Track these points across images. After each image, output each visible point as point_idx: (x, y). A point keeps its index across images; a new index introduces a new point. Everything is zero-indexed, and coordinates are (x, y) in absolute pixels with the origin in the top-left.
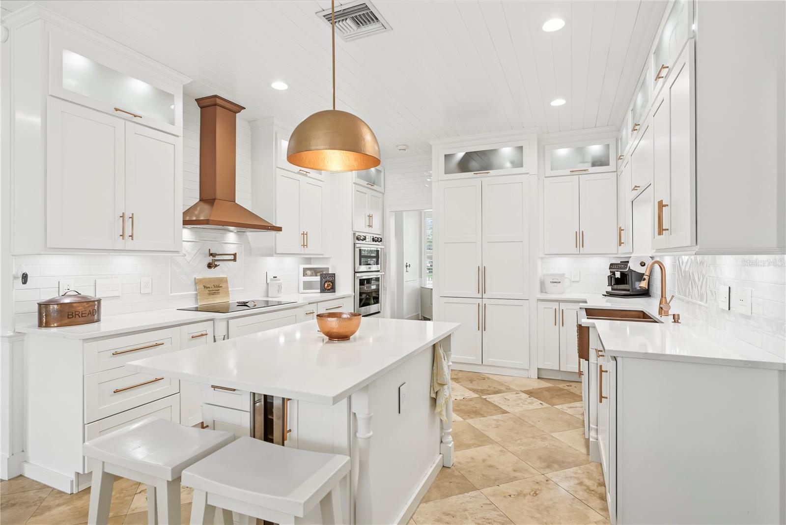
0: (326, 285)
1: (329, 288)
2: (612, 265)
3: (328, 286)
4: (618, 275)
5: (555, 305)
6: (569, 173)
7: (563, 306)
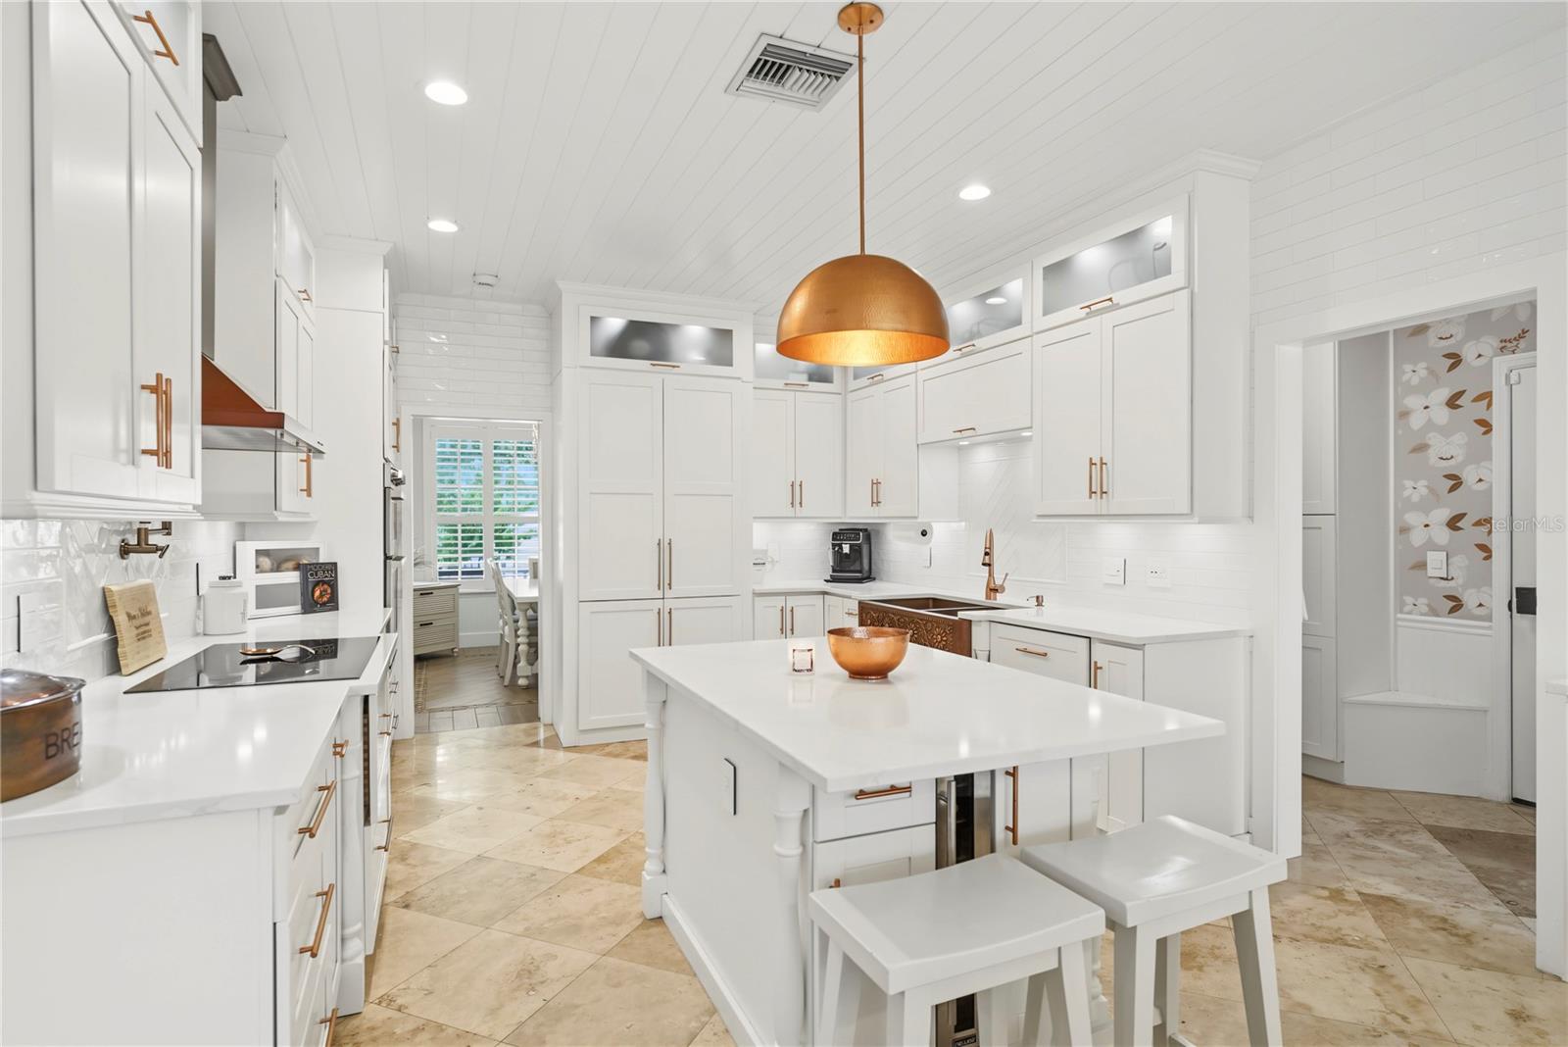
0: (317, 593)
1: (325, 599)
2: (835, 534)
3: (321, 596)
4: (846, 549)
5: (779, 602)
6: (781, 386)
7: (792, 601)
